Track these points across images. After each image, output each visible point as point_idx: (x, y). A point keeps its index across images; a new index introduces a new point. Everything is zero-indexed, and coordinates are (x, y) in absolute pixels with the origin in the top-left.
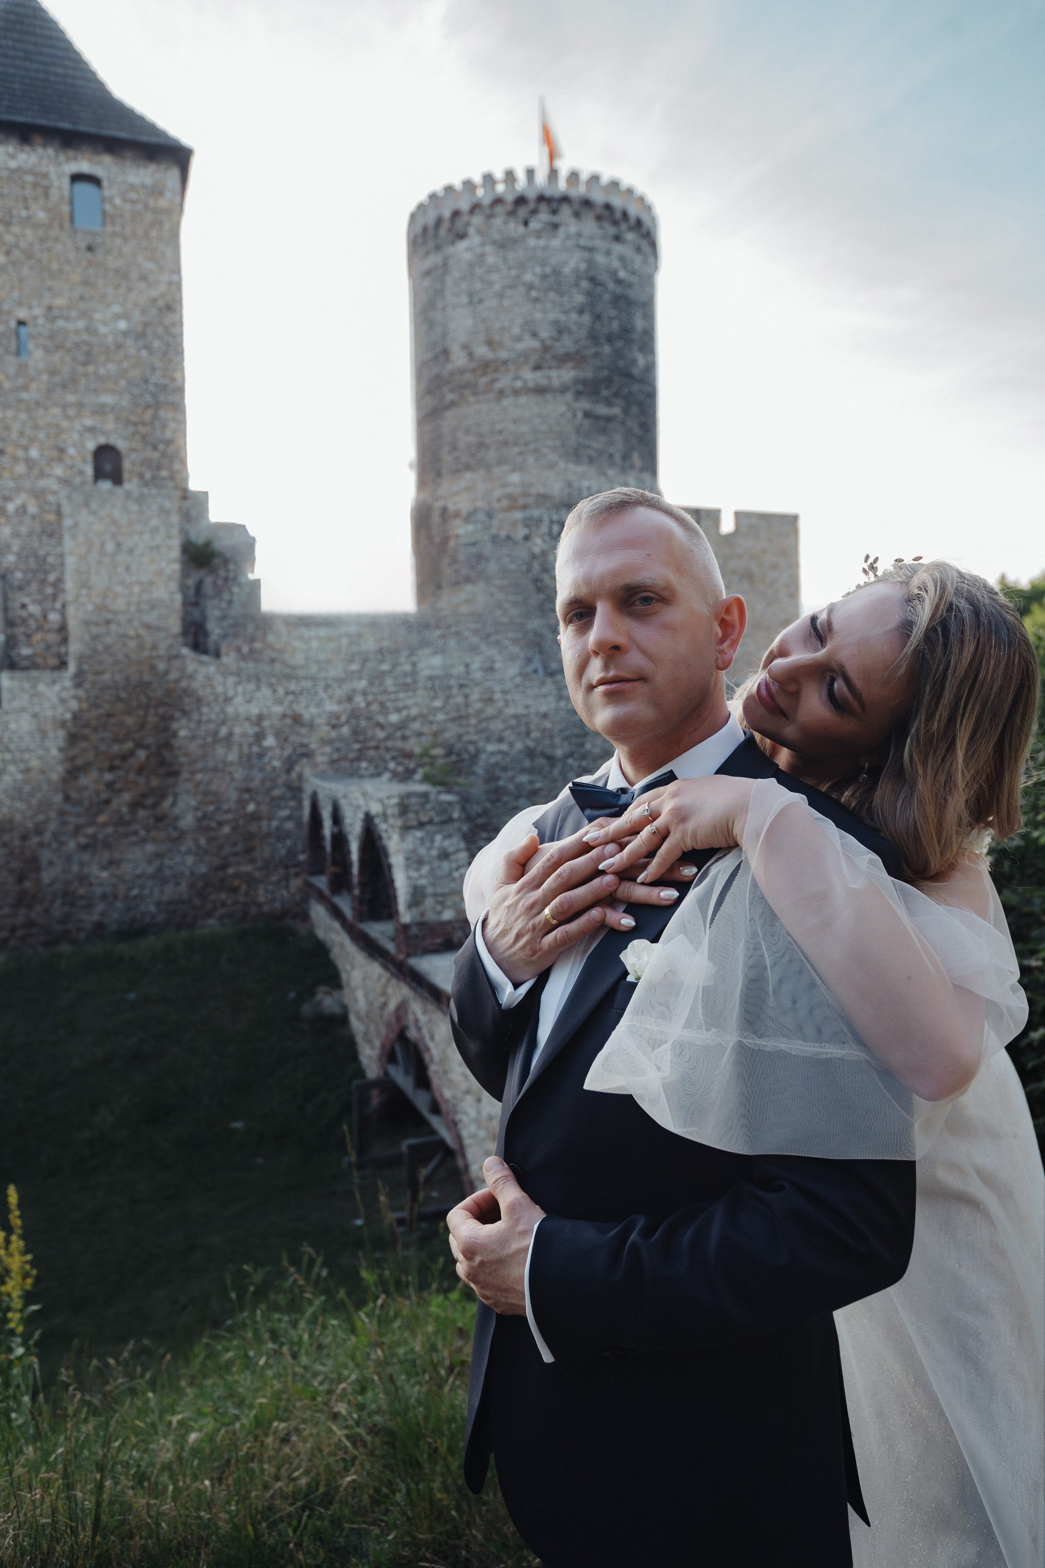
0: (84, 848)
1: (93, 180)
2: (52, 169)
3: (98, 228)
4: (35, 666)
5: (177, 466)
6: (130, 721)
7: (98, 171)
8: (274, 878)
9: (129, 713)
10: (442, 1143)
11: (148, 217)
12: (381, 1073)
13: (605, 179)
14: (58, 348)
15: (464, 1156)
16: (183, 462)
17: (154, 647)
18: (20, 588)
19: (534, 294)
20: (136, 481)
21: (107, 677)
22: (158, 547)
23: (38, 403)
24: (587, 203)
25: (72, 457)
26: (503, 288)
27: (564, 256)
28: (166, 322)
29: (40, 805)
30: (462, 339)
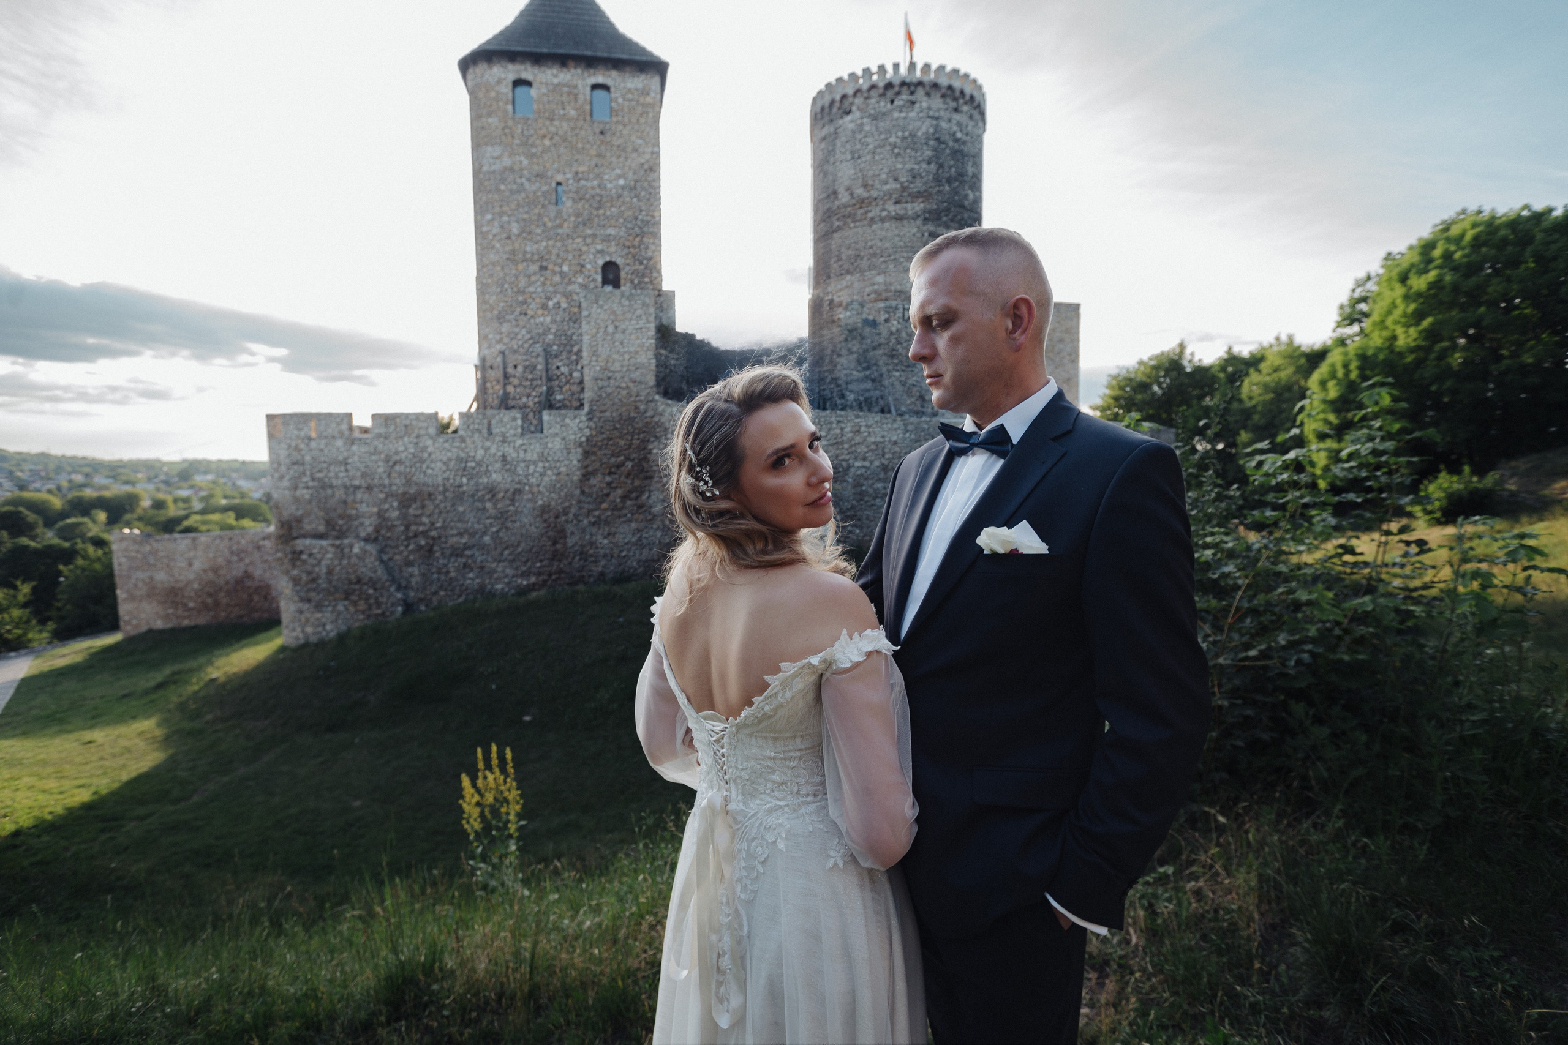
0: (594, 524)
1: (606, 88)
2: (580, 82)
3: (608, 120)
4: (565, 407)
5: (655, 275)
6: (622, 443)
7: (609, 82)
9: (621, 438)
11: (639, 110)
13: (948, 69)
14: (581, 199)
16: (659, 272)
17: (638, 395)
18: (556, 356)
19: (896, 151)
20: (628, 285)
21: (608, 414)
22: (641, 329)
23: (568, 236)
24: (935, 86)
25: (589, 271)
26: (875, 148)
27: (918, 124)
28: (649, 179)
29: (566, 496)
30: (846, 184)
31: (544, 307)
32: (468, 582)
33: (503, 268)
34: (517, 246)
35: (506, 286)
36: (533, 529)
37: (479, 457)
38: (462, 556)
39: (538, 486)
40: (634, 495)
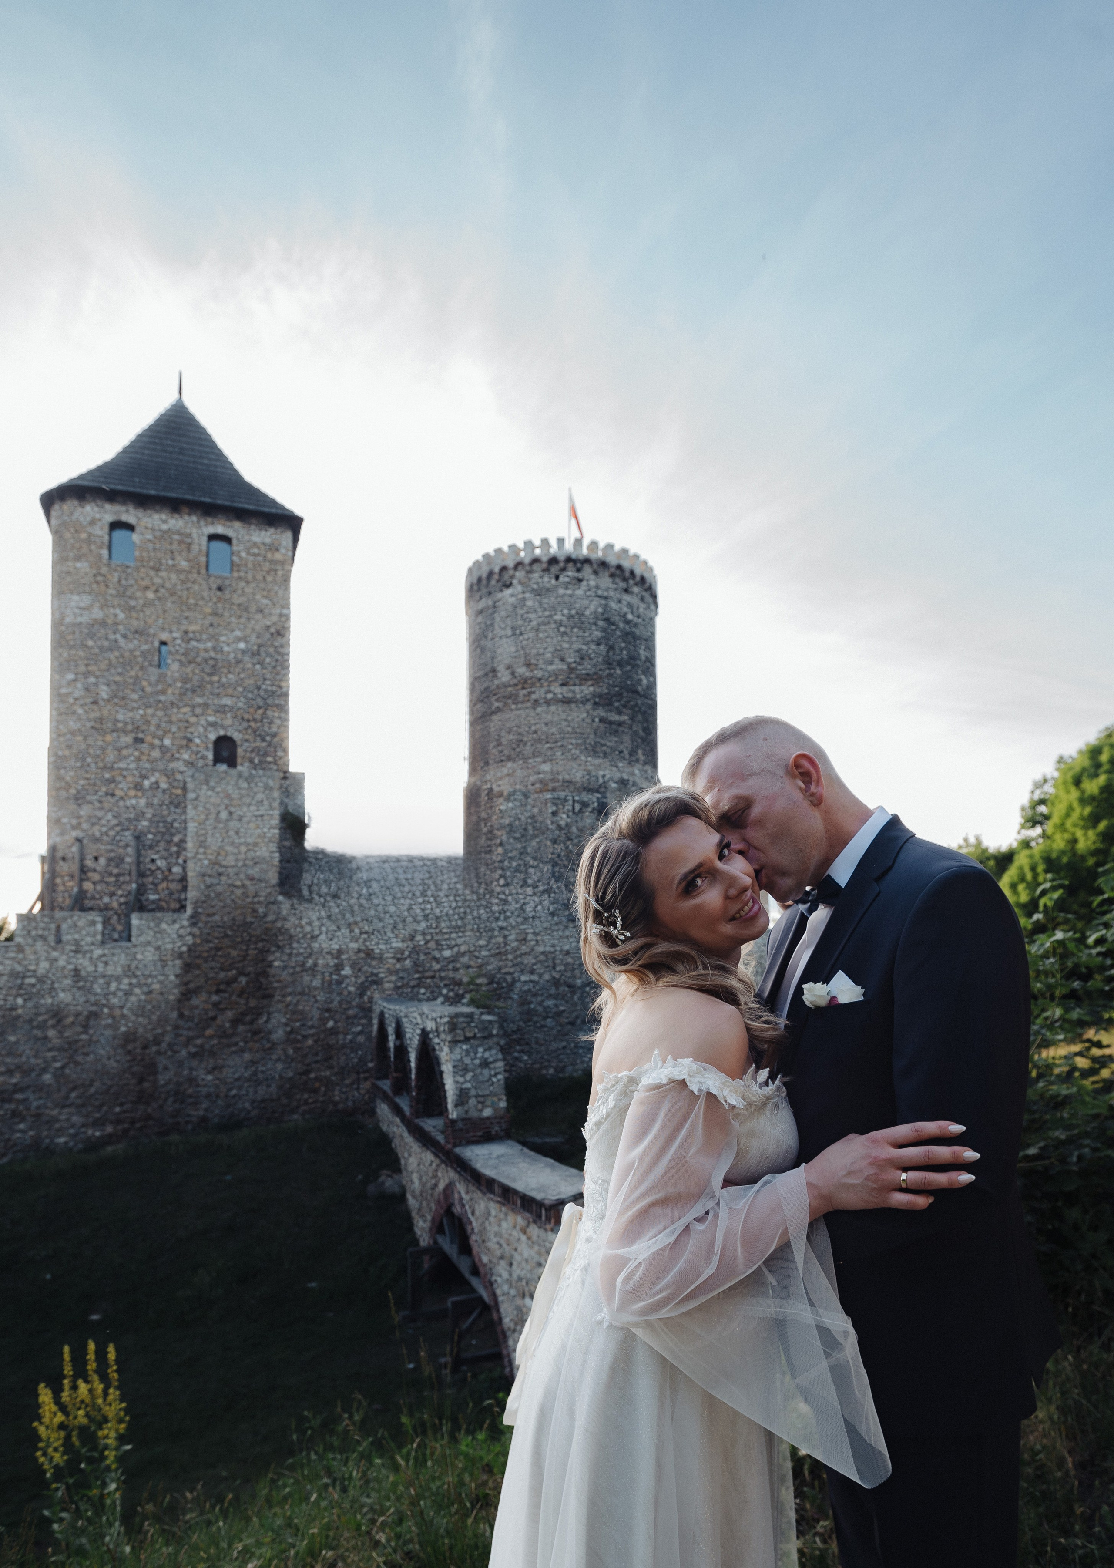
0: (193, 1055)
1: (227, 539)
2: (194, 530)
3: (228, 575)
4: (160, 909)
5: (280, 754)
6: (234, 953)
7: (230, 533)
8: (347, 1082)
9: (233, 947)
10: (480, 1299)
11: (267, 566)
12: (432, 1242)
13: (617, 548)
14: (190, 662)
15: (498, 1311)
16: (285, 751)
17: (256, 895)
18: (151, 847)
19: (562, 629)
20: (246, 764)
21: (217, 918)
22: (262, 816)
23: (172, 703)
24: (603, 564)
25: (198, 746)
26: (539, 625)
27: (586, 602)
28: (276, 644)
29: (159, 1020)
30: (507, 662)
31: (138, 787)
32: (18, 1135)
33: (85, 738)
34: (105, 712)
35: (89, 760)
36: (112, 1063)
37: (41, 971)
38: (10, 1101)
39: (122, 1007)
40: (248, 1018)
